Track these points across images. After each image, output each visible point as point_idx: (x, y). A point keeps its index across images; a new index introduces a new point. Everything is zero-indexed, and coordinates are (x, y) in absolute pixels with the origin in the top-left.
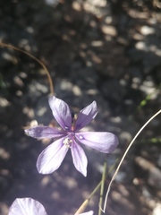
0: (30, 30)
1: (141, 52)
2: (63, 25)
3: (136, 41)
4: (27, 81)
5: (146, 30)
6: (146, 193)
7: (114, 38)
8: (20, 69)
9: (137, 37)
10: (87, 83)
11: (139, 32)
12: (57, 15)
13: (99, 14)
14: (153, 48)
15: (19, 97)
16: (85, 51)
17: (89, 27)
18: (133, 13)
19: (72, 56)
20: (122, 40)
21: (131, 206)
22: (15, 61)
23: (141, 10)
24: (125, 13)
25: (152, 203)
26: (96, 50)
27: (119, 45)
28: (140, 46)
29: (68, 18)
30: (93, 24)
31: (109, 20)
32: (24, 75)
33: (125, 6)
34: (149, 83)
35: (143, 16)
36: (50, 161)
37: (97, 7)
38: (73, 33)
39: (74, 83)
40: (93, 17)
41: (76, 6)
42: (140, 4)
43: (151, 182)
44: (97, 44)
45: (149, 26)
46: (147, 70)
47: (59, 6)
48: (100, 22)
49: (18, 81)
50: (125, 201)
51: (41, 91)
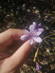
0: (25, 17)
5: (46, 17)
6: (46, 47)
7: (40, 18)
8: (23, 24)
9: (45, 18)
11: (45, 17)
12: (30, 14)
14: (48, 20)
16: (35, 20)
17: (36, 16)
18: (44, 14)
20: (42, 19)
21: (43, 49)
22: (22, 22)
23: (45, 13)
25: (47, 49)
28: (45, 20)
29: (32, 15)
30: (37, 16)
31: (39, 15)
32: (24, 25)
33: (43, 12)
34: (47, 27)
35: (46, 14)
37: (38, 12)
38: (33, 17)
40: (37, 14)
41: (33, 12)
43: (47, 45)
44: (37, 19)
45: (47, 16)
46: (46, 24)
47: (30, 12)
48: (38, 15)
49: (23, 26)
50: (42, 48)
51: (27, 28)
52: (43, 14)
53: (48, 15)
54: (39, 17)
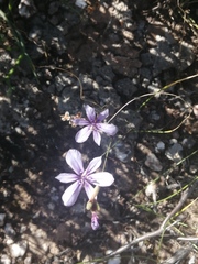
0: (61, 28)
5: (159, 38)
7: (132, 41)
14: (163, 55)
16: (106, 51)
20: (137, 45)
28: (153, 51)
29: (93, 20)
30: (115, 27)
31: (129, 25)
38: (97, 33)
41: (102, 9)
42: (158, 13)
48: (121, 26)
49: (47, 72)
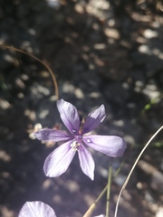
0: (32, 32)
1: (144, 55)
2: (66, 27)
3: (140, 45)
4: (28, 84)
5: (149, 34)
6: (148, 197)
7: (117, 41)
8: (22, 71)
9: (140, 40)
10: (89, 86)
11: (142, 36)
12: (60, 17)
13: (102, 17)
14: (156, 52)
15: (20, 100)
16: (88, 53)
17: (91, 30)
18: (136, 16)
19: (75, 58)
20: (124, 44)
21: (134, 210)
22: (17, 63)
23: (143, 13)
24: (128, 16)
25: (154, 207)
26: (99, 53)
27: (122, 48)
28: (143, 49)
29: (70, 21)
30: (96, 27)
31: (112, 23)
32: (25, 77)
33: (128, 9)
34: (152, 87)
35: (146, 19)
36: (57, 164)
37: (100, 9)
38: (75, 35)
39: (76, 86)
40: (96, 20)
42: (143, 8)
43: (154, 186)
44: (100, 47)
45: (153, 29)
46: (150, 74)
47: (62, 8)
48: (103, 25)
49: (19, 83)
51: (42, 94)
52: (133, 21)
53: (156, 25)
54: (112, 34)
